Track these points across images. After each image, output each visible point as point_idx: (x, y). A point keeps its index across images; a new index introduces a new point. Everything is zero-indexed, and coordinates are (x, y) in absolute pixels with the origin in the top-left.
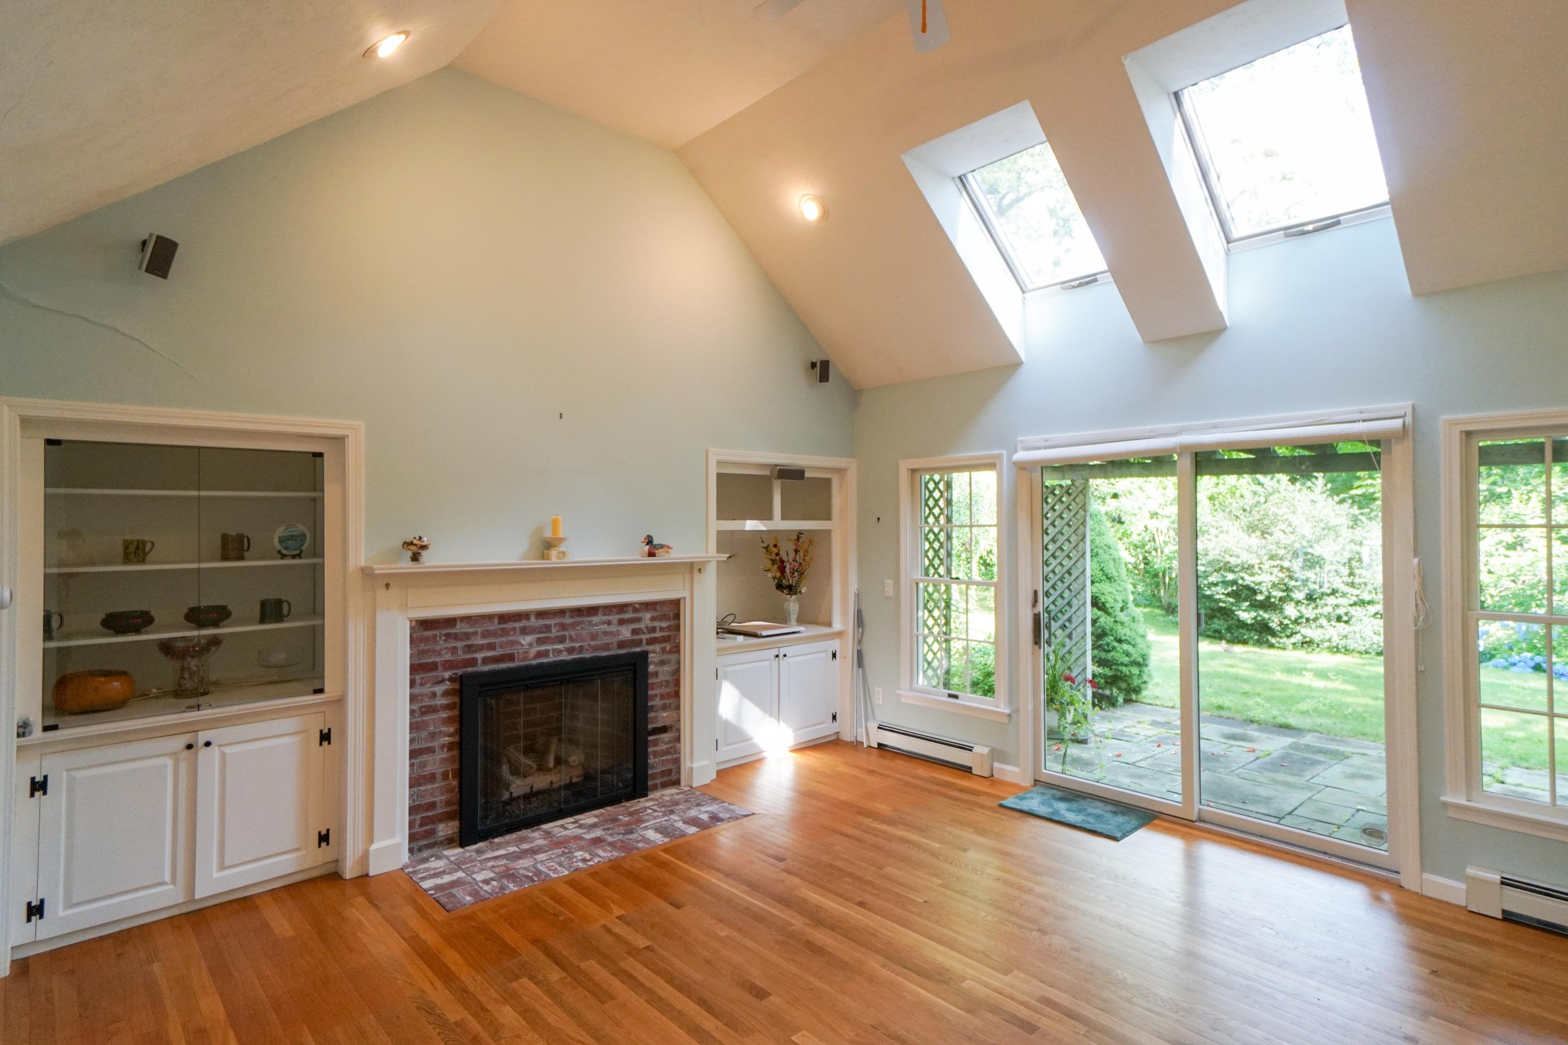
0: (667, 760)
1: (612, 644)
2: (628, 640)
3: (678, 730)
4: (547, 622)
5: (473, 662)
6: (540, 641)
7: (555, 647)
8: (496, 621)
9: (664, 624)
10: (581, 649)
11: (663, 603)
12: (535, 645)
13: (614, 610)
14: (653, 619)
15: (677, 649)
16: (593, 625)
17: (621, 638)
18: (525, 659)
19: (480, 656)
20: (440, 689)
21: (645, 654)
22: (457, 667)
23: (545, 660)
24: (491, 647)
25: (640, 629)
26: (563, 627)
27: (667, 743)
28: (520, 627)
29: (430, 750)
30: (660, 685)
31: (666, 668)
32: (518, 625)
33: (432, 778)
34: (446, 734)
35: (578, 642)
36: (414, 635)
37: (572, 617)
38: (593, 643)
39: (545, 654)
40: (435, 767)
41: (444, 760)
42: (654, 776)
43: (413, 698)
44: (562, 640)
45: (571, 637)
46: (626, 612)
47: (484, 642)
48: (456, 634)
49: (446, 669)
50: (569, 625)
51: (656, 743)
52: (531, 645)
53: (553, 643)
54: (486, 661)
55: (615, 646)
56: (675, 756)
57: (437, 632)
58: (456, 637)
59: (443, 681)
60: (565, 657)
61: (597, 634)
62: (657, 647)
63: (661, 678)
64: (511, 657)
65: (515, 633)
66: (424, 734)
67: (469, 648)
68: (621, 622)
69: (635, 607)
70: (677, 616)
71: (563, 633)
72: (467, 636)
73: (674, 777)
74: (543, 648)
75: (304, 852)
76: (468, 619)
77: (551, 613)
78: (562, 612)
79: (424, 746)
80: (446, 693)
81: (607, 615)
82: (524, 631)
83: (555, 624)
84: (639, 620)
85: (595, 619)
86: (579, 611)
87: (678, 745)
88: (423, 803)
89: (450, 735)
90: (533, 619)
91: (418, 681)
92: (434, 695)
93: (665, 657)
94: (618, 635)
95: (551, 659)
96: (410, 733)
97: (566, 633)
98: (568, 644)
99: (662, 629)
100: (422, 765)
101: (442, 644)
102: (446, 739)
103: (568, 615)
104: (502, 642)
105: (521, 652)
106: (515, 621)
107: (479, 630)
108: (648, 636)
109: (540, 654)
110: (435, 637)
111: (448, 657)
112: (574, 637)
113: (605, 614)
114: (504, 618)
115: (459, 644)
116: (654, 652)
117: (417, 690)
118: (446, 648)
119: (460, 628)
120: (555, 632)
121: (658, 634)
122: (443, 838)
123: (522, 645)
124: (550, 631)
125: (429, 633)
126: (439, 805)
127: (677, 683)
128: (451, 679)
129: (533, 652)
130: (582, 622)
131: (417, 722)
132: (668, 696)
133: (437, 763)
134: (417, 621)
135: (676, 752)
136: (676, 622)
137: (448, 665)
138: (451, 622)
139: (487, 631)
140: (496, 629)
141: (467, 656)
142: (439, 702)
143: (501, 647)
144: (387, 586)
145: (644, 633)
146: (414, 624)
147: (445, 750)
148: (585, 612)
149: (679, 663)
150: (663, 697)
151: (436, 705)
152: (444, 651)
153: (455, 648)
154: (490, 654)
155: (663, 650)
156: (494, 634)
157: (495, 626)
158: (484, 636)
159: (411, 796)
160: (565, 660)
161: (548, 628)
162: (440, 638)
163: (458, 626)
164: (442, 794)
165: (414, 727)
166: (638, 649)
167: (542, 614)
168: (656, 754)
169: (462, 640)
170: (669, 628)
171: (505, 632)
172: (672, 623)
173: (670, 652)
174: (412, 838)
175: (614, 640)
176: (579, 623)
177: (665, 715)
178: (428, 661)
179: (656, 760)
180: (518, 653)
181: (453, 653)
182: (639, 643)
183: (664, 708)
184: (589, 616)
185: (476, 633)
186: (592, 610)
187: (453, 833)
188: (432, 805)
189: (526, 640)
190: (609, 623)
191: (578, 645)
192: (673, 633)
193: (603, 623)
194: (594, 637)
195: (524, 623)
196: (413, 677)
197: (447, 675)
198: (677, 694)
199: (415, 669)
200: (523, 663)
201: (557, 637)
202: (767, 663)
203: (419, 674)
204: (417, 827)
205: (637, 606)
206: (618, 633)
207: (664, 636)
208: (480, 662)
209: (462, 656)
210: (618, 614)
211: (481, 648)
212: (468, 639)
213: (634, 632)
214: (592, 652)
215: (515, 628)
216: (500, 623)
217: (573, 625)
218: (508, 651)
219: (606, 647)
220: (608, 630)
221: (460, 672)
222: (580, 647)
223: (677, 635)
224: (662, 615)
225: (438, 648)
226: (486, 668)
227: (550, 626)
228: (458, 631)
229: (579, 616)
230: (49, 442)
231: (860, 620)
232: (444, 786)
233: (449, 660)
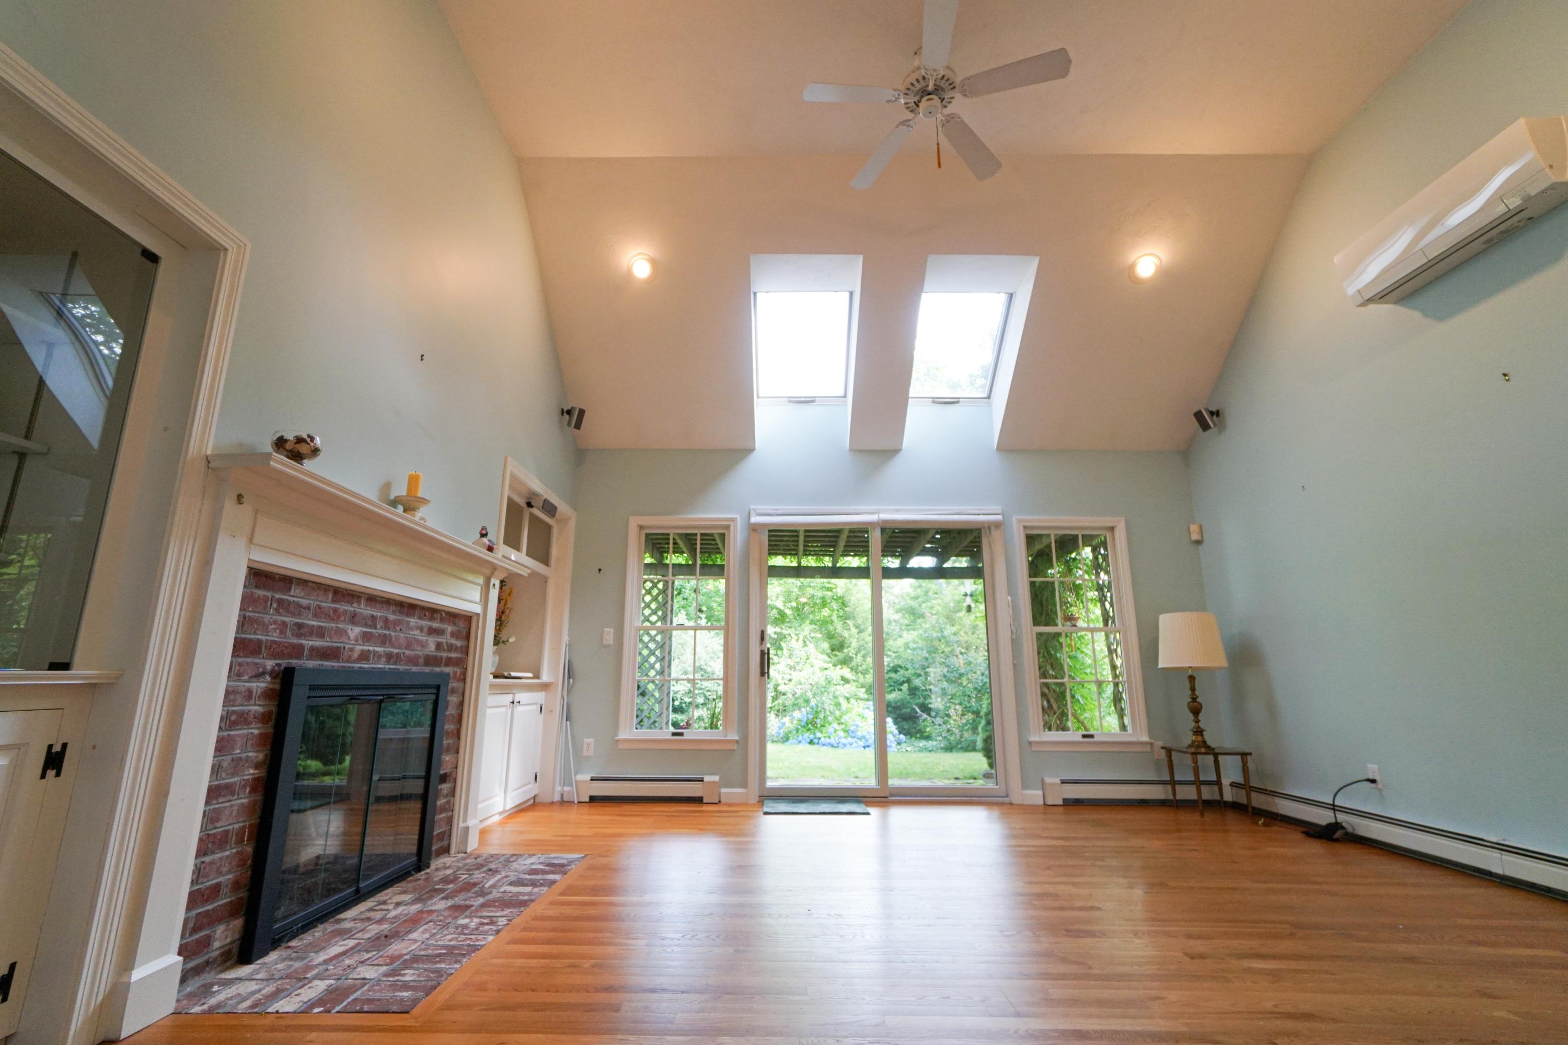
0: (444, 819)
1: (420, 657)
2: (431, 656)
3: (455, 780)
4: (375, 613)
5: (300, 651)
6: (366, 637)
7: (377, 649)
8: (331, 596)
9: (460, 644)
10: (397, 658)
12: (360, 641)
13: (427, 612)
14: (452, 634)
15: (464, 676)
16: (410, 629)
17: (428, 651)
18: (349, 659)
19: (308, 643)
20: (257, 687)
22: (282, 655)
23: (365, 665)
24: (320, 632)
25: (442, 644)
26: (386, 622)
27: (446, 796)
28: (351, 611)
29: (230, 790)
31: (456, 699)
32: (349, 607)
33: (223, 840)
35: (396, 648)
36: (248, 591)
37: (396, 610)
38: (407, 652)
39: (368, 656)
40: (230, 820)
41: (243, 809)
42: (436, 840)
43: (226, 697)
44: (384, 640)
45: (391, 639)
46: (435, 618)
47: (315, 623)
48: (289, 603)
49: (273, 656)
50: (391, 622)
51: (439, 795)
52: (357, 640)
53: (375, 643)
54: (313, 652)
55: (422, 661)
56: (450, 814)
57: (270, 593)
58: (288, 607)
59: (263, 674)
60: (384, 664)
61: (412, 641)
62: (451, 671)
63: (451, 710)
64: (337, 654)
65: (345, 619)
66: (231, 760)
67: (299, 629)
68: (430, 631)
69: (442, 614)
70: (468, 637)
71: (385, 632)
72: (300, 609)
73: (445, 842)
74: (366, 648)
76: (305, 584)
77: (380, 601)
78: (388, 601)
79: (227, 781)
80: (264, 695)
81: (421, 617)
82: (354, 619)
83: (381, 617)
84: (442, 632)
85: (413, 621)
86: (401, 604)
87: (452, 800)
88: (207, 885)
89: (257, 766)
90: (363, 604)
91: (239, 669)
92: (249, 695)
93: (457, 685)
94: (426, 647)
95: (371, 664)
97: (388, 633)
98: (388, 649)
99: (457, 649)
100: (219, 816)
101: (272, 614)
102: (251, 771)
103: (392, 606)
104: (332, 628)
105: (347, 647)
106: (348, 602)
107: (313, 604)
108: (446, 655)
109: (364, 656)
110: (266, 600)
111: (275, 636)
112: (394, 640)
113: (419, 616)
114: (338, 594)
115: (289, 620)
116: (449, 676)
117: (234, 684)
118: (275, 622)
119: (294, 595)
120: (379, 628)
121: (453, 655)
122: (220, 952)
123: (349, 638)
124: (375, 626)
125: (262, 592)
126: (224, 891)
127: (460, 719)
128: (272, 673)
129: (357, 651)
130: (402, 621)
131: (225, 739)
132: (453, 734)
133: (234, 813)
134: (255, 569)
135: (450, 809)
136: (467, 643)
137: (275, 651)
138: (288, 582)
139: (320, 606)
140: (328, 607)
141: (295, 641)
142: (253, 709)
143: (330, 636)
145: (444, 650)
146: (251, 571)
147: (248, 790)
148: (406, 608)
149: (463, 694)
150: (450, 735)
151: (249, 712)
152: (272, 625)
153: (284, 624)
154: (318, 643)
155: (457, 676)
156: (326, 614)
157: (329, 602)
158: (316, 614)
160: (382, 669)
161: (374, 621)
162: (271, 604)
163: (293, 592)
164: (231, 870)
165: (218, 746)
166: (439, 670)
167: (372, 600)
168: (439, 810)
169: (293, 614)
170: (462, 649)
171: (336, 615)
172: (464, 644)
173: (460, 679)
175: (422, 653)
176: (399, 622)
177: (448, 758)
178: (255, 637)
179: (437, 818)
180: (344, 648)
181: (282, 632)
182: (440, 661)
183: (449, 749)
184: (408, 614)
185: (309, 607)
186: (412, 607)
187: (232, 942)
188: (215, 891)
189: (354, 631)
190: (422, 629)
191: (395, 651)
192: (464, 657)
193: (417, 628)
194: (409, 644)
195: (355, 607)
196: (235, 660)
197: (270, 664)
198: (459, 733)
199: (238, 646)
200: (346, 665)
201: (380, 635)
202: (503, 709)
203: (242, 656)
205: (444, 613)
206: (426, 645)
207: (458, 658)
208: (306, 652)
209: (290, 638)
210: (429, 618)
211: (310, 632)
212: (300, 614)
213: (438, 646)
214: (405, 664)
215: (346, 612)
216: (334, 600)
217: (394, 623)
218: (335, 643)
219: (416, 660)
220: (420, 638)
221: (283, 663)
222: (396, 654)
223: (466, 660)
224: (458, 632)
225: (267, 618)
226: (311, 664)
227: (376, 618)
228: (292, 598)
229: (401, 611)
231: (570, 672)
232: (238, 853)
233: (275, 642)
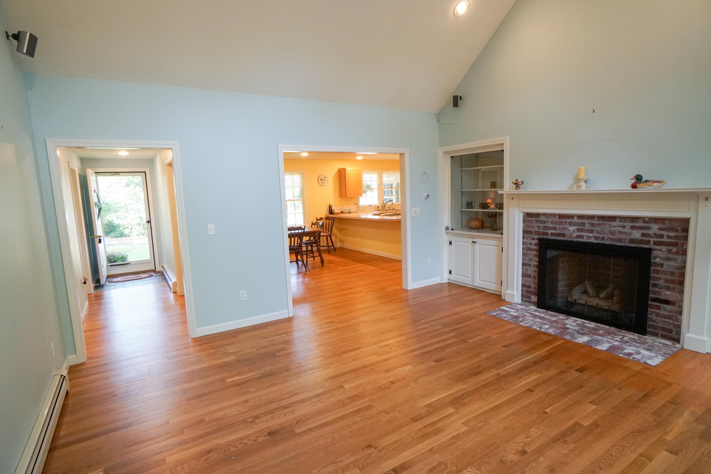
0: (668, 322)
1: (625, 239)
2: (638, 239)
4: (584, 221)
5: (547, 234)
6: (579, 230)
7: (587, 234)
8: (557, 217)
9: (672, 234)
10: (603, 238)
11: (671, 220)
12: (576, 231)
13: (627, 220)
14: (660, 229)
15: (684, 253)
16: (612, 227)
17: (632, 237)
18: (571, 237)
19: (550, 232)
20: (534, 242)
21: (650, 250)
22: (540, 235)
23: (581, 240)
24: (555, 229)
25: (649, 234)
26: (593, 225)
27: (669, 312)
28: (569, 222)
29: (529, 265)
30: (665, 273)
31: (671, 263)
32: (568, 220)
33: (529, 276)
34: (535, 262)
35: (602, 234)
36: (525, 219)
37: (598, 220)
38: (611, 236)
39: (582, 237)
40: (531, 273)
41: (534, 271)
42: (654, 327)
43: (524, 243)
44: (592, 231)
45: (597, 231)
46: (638, 222)
47: (552, 226)
48: (540, 221)
49: (536, 234)
50: (596, 224)
51: (659, 308)
52: (574, 231)
53: (586, 232)
54: (552, 234)
55: (628, 241)
56: (676, 323)
57: (533, 219)
58: (540, 222)
59: (534, 239)
60: (592, 240)
61: (615, 232)
62: (664, 248)
63: (665, 268)
64: (564, 235)
65: (566, 224)
66: (527, 258)
67: (545, 227)
68: (633, 228)
69: (645, 220)
70: (686, 230)
71: (592, 228)
72: (545, 222)
73: (674, 334)
74: (580, 234)
75: (498, 285)
76: (545, 215)
77: (586, 217)
78: (592, 217)
79: (527, 263)
80: (535, 244)
81: (622, 222)
82: (571, 224)
83: (588, 223)
84: (649, 228)
85: (613, 223)
86: (603, 218)
87: (679, 317)
88: (527, 284)
89: (536, 262)
90: (576, 218)
91: (526, 237)
92: (531, 244)
93: (670, 256)
94: (630, 235)
95: (585, 240)
96: (522, 256)
97: (594, 228)
98: (595, 234)
99: (668, 237)
100: (527, 270)
101: (534, 224)
102: (535, 263)
103: (596, 219)
104: (560, 227)
105: (569, 233)
106: (567, 218)
107: (550, 220)
108: (656, 240)
109: (578, 237)
110: (532, 220)
111: (537, 229)
112: (599, 231)
113: (620, 222)
114: (561, 216)
115: (541, 225)
116: (660, 251)
117: (525, 241)
118: (536, 226)
119: (542, 218)
120: (587, 227)
121: (665, 240)
122: (533, 301)
123: (569, 230)
124: (585, 226)
125: (530, 219)
126: (532, 288)
127: (683, 275)
128: (537, 239)
129: (575, 235)
130: (605, 224)
131: (525, 253)
132: (673, 282)
133: (532, 271)
134: (525, 213)
135: (677, 320)
136: (685, 234)
137: (537, 233)
138: (538, 215)
139: (553, 221)
140: (557, 221)
141: (545, 231)
142: (533, 247)
143: (559, 230)
144: (512, 198)
145: (652, 237)
146: (524, 214)
147: (535, 267)
148: (607, 219)
149: (685, 262)
150: (666, 281)
151: (532, 248)
152: (535, 227)
153: (539, 226)
154: (554, 232)
155: (670, 251)
156: (556, 223)
157: (557, 219)
158: (552, 223)
159: (522, 280)
160: (593, 242)
161: (584, 224)
162: (534, 221)
163: (541, 218)
164: (533, 284)
165: (524, 254)
166: (646, 246)
167: (580, 217)
168: (657, 315)
169: (542, 224)
170: (676, 237)
171: (561, 223)
172: (680, 234)
173: (677, 253)
174: (522, 296)
175: (628, 237)
176: (602, 225)
177: (668, 293)
178: (529, 230)
179: (658, 319)
180: (567, 233)
181: (538, 228)
182: (648, 242)
183: (668, 288)
184: (610, 221)
185: (548, 221)
186: (613, 218)
187: (536, 301)
188: (529, 287)
189: (572, 228)
190: (624, 227)
191: (601, 236)
192: (680, 242)
193: (620, 226)
194: (612, 233)
195: (571, 220)
196: (524, 235)
197: (536, 237)
198: (682, 283)
199: (525, 232)
200: (569, 239)
201: (589, 229)
203: (526, 234)
204: (524, 292)
205: (647, 219)
206: (630, 234)
207: (671, 242)
208: (549, 234)
209: (542, 230)
210: (631, 222)
211: (550, 228)
212: (545, 223)
213: (643, 235)
214: (610, 241)
215: (566, 222)
216: (559, 218)
217: (599, 225)
218: (562, 232)
219: (621, 240)
220: (622, 231)
221: (541, 237)
222: (602, 237)
223: (685, 243)
224: (670, 228)
225: (533, 225)
226: (552, 238)
227: (585, 223)
228: (541, 219)
229: (602, 220)
230: (452, 157)
232: (534, 281)
233: (537, 231)
